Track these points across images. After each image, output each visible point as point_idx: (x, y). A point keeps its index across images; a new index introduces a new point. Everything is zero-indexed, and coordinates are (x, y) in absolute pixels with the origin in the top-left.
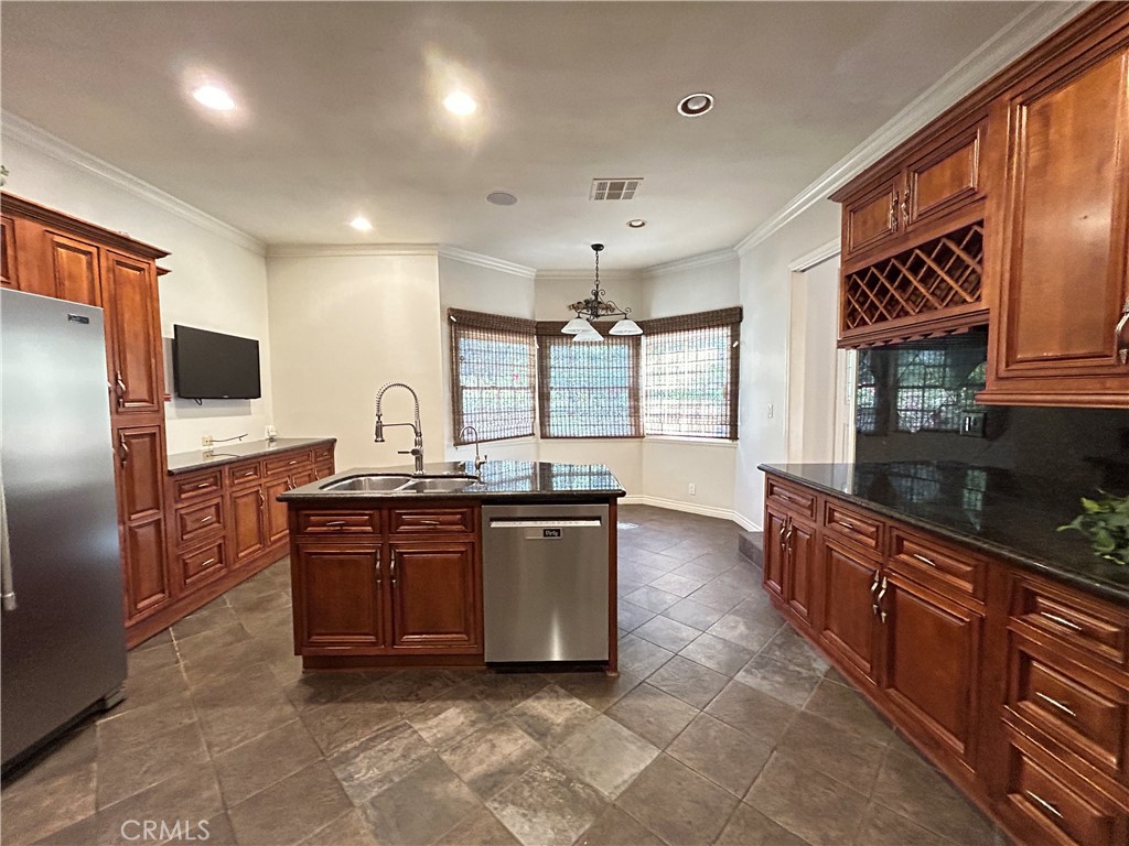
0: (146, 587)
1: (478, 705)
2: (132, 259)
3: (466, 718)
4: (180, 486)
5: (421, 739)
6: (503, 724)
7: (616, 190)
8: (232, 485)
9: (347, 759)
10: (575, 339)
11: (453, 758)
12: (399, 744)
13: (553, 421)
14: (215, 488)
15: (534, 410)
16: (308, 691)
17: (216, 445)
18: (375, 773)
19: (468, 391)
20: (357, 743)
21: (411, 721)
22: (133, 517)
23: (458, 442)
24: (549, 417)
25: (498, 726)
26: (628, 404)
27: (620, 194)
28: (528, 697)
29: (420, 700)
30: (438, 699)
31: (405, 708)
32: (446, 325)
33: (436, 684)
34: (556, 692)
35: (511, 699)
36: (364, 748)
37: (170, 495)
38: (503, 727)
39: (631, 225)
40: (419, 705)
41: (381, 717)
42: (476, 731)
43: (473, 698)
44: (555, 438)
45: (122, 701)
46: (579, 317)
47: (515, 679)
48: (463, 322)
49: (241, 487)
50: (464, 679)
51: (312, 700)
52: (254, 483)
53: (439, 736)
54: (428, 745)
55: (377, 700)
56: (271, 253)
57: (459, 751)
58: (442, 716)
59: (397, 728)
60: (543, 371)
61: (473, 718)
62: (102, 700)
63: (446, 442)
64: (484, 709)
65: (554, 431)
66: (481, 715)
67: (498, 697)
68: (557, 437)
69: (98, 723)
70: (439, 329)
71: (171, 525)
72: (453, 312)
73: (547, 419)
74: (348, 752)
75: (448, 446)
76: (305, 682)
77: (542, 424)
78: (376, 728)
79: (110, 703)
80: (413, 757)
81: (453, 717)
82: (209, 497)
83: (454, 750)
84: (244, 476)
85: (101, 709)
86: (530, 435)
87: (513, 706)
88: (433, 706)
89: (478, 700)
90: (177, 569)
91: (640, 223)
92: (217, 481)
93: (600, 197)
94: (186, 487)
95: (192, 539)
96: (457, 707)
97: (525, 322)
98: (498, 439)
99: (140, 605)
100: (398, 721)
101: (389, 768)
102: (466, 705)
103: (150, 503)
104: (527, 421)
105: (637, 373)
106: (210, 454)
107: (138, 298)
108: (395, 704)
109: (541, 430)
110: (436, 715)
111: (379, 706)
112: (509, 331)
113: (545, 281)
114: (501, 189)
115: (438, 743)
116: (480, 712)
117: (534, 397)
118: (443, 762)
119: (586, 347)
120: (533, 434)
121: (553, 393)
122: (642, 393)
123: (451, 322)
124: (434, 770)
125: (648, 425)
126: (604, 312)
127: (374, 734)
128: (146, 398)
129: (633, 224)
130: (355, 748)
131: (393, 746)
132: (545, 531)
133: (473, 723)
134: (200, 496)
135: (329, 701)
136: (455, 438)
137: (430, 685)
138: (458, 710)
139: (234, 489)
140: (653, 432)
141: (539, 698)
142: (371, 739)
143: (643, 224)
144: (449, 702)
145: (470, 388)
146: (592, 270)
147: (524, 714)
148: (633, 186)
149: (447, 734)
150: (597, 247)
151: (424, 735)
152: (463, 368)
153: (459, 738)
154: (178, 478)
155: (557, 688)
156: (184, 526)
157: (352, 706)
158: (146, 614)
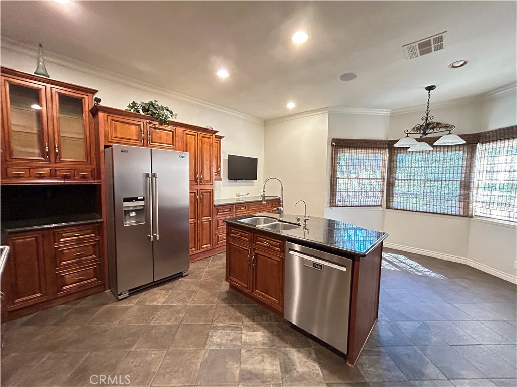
0: (205, 242)
1: (272, 337)
2: (207, 135)
3: (263, 340)
4: (218, 210)
5: (241, 338)
6: (274, 353)
7: (425, 48)
8: (236, 212)
9: (216, 329)
10: (409, 150)
11: (245, 354)
12: (234, 334)
13: (395, 199)
14: (229, 212)
15: (383, 191)
16: (225, 296)
17: (241, 196)
18: (219, 340)
19: (340, 180)
20: (222, 325)
21: (244, 327)
22: (203, 218)
23: (332, 204)
24: (393, 196)
25: (271, 352)
26: (458, 193)
27: (431, 49)
28: (295, 347)
29: (254, 320)
30: (259, 324)
31: (246, 321)
32: (330, 147)
33: (264, 317)
34: (310, 354)
35: (287, 343)
36: (223, 328)
37: (215, 212)
38: (273, 354)
39: (453, 67)
40: (251, 323)
41: (237, 319)
42: (262, 349)
43: (272, 332)
44: (395, 209)
45: (187, 275)
46: (408, 136)
47: (296, 335)
48: (339, 144)
49: (240, 213)
50: (275, 321)
51: (224, 300)
52: (245, 212)
53: (248, 341)
54: (241, 342)
55: (240, 312)
56: (266, 124)
57: (249, 352)
58: (255, 333)
59: (237, 327)
60: (391, 169)
61: (265, 342)
62: (182, 273)
63: (325, 205)
64: (272, 341)
65: (395, 205)
66: (269, 342)
67: (282, 338)
68: (397, 209)
69: (180, 279)
70: (325, 149)
71: (214, 222)
72: (334, 140)
73: (391, 198)
74: (218, 326)
75: (326, 207)
76: (227, 292)
77: (388, 200)
78: (231, 323)
79: (184, 274)
80: (234, 343)
81: (258, 336)
82: (227, 215)
83: (249, 350)
84: (240, 209)
85: (180, 275)
86: (379, 206)
87: (285, 347)
88: (255, 326)
89: (273, 335)
90: (215, 238)
91: (462, 63)
92: (231, 210)
93: (413, 56)
94: (220, 211)
95: (220, 229)
96: (263, 332)
97: (381, 141)
98: (356, 206)
99: (203, 247)
100: (240, 324)
101: (224, 341)
102: (267, 334)
103: (208, 214)
104: (379, 198)
105: (470, 170)
106: (239, 199)
107: (208, 147)
108: (244, 317)
109: (387, 204)
110: (254, 331)
111: (239, 315)
112: (369, 147)
113: (396, 116)
114: (346, 72)
115: (246, 344)
116: (270, 341)
117: (383, 184)
118: (240, 353)
119: (417, 154)
120: (381, 205)
121: (397, 183)
122: (474, 185)
123: (332, 145)
124: (235, 354)
125: (477, 209)
126: (431, 131)
127: (229, 325)
128: (209, 180)
129: (455, 65)
130: (221, 326)
131: (231, 334)
132: (314, 264)
133: (264, 344)
134: (224, 214)
135: (227, 304)
136: (330, 203)
137: (261, 316)
138: (262, 334)
139: (237, 213)
140: (481, 215)
141: (299, 351)
142: (228, 327)
143: (465, 63)
144: (262, 328)
145: (341, 178)
146: (425, 104)
147: (287, 355)
148: (439, 40)
149: (251, 342)
150: (430, 88)
151: (244, 337)
152: (339, 168)
153: (253, 347)
154: (217, 207)
155: (313, 352)
156: (218, 224)
157: (232, 309)
158: (204, 250)
